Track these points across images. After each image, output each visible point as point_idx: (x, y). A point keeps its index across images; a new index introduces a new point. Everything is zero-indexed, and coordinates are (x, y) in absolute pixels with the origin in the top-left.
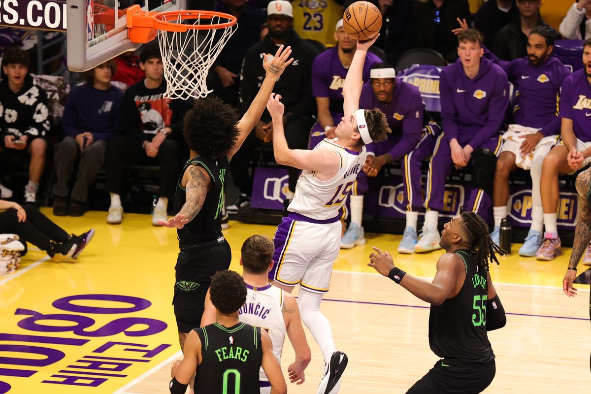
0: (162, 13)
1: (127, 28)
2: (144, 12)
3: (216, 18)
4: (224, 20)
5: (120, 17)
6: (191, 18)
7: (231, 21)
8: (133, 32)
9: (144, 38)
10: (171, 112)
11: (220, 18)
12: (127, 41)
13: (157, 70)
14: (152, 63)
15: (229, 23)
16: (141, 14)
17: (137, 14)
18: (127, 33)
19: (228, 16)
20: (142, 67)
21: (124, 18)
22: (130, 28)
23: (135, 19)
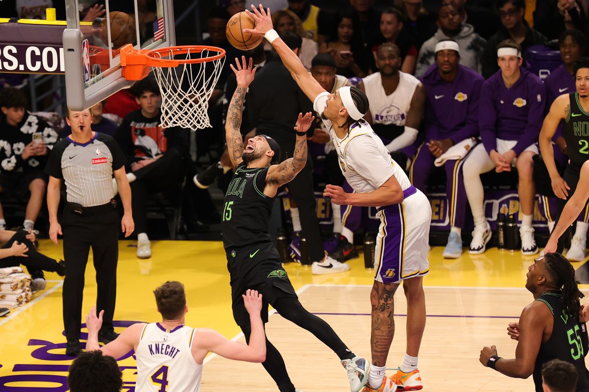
0: (153, 50)
1: (121, 67)
2: (137, 51)
3: (205, 52)
4: (213, 53)
5: (114, 57)
6: (181, 53)
7: (220, 53)
8: (127, 70)
9: (138, 75)
10: (166, 139)
11: (209, 51)
12: (122, 79)
13: (151, 103)
14: (145, 97)
15: (218, 55)
16: (134, 53)
17: (130, 53)
18: (122, 72)
19: (217, 49)
20: (139, 102)
21: (118, 58)
22: (124, 67)
23: (128, 58)
